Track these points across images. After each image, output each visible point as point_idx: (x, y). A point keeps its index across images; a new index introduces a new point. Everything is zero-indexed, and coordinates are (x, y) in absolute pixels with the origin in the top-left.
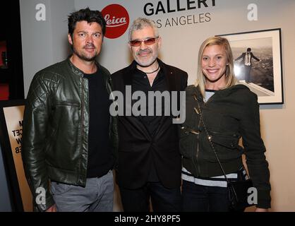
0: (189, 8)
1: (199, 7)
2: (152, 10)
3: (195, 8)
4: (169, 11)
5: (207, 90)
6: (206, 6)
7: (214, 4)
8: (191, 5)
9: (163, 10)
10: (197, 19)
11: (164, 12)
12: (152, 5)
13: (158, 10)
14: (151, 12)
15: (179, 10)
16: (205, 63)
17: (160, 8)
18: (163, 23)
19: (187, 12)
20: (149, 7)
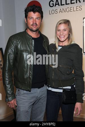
0: (71, 3)
1: (76, 2)
2: (53, 4)
3: (74, 3)
4: (61, 5)
5: (59, 46)
6: (80, 2)
7: (84, 1)
9: (58, 4)
10: (75, 9)
11: (59, 5)
12: (53, 2)
13: (56, 4)
14: (52, 5)
15: (66, 4)
16: (58, 33)
17: (57, 3)
18: (58, 11)
19: (70, 5)
20: (51, 3)
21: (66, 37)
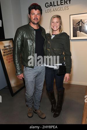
0: (61, 5)
1: (65, 4)
2: (48, 5)
3: (63, 4)
4: (54, 6)
5: (53, 35)
6: (67, 4)
7: (70, 3)
8: (62, 3)
9: (52, 5)
10: (64, 9)
11: (52, 6)
12: (48, 4)
13: (50, 5)
14: (48, 6)
15: (58, 5)
16: (53, 24)
17: (51, 5)
18: (52, 10)
19: (60, 6)
20: (47, 4)
21: (58, 27)
